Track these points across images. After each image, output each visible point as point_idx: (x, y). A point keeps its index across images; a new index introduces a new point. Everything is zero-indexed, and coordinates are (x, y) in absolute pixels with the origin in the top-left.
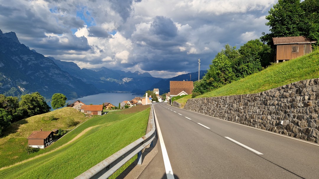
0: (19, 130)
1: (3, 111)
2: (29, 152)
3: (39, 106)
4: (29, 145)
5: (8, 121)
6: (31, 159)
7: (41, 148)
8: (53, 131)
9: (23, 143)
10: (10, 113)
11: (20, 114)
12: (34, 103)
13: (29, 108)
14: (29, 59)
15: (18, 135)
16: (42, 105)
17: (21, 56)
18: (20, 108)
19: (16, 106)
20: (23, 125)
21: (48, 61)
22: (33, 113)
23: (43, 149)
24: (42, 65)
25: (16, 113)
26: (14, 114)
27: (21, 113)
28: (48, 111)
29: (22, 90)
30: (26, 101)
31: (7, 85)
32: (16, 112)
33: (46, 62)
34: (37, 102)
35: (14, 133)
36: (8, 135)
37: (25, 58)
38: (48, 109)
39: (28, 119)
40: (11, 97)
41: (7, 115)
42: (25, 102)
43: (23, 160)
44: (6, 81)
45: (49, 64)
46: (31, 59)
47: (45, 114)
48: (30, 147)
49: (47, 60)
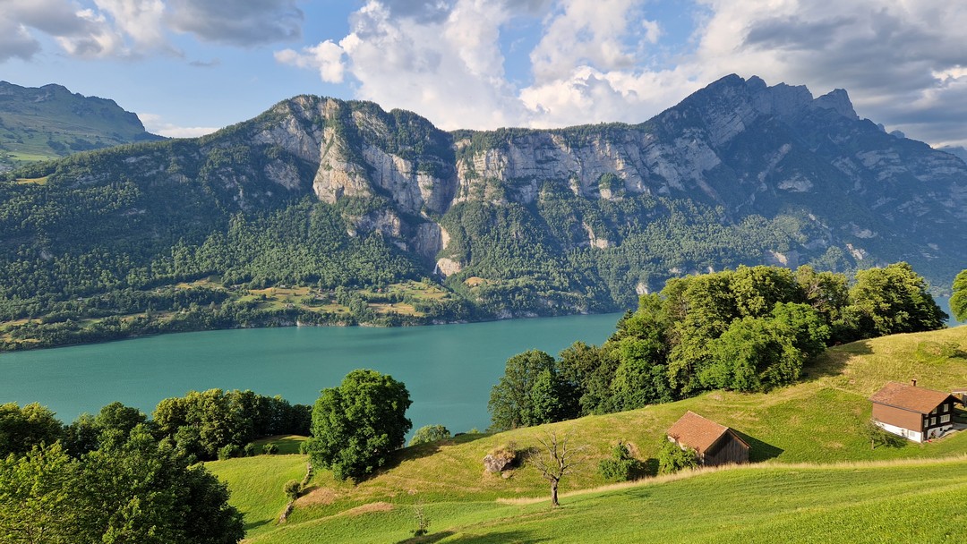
0: (847, 371)
1: (809, 310)
2: (876, 441)
3: (909, 306)
4: (876, 419)
5: (818, 340)
6: (880, 465)
7: (911, 438)
8: (954, 394)
9: (858, 411)
10: (824, 317)
11: (852, 324)
12: (893, 295)
13: (878, 311)
14: (882, 163)
15: (844, 385)
16: (919, 305)
17: (860, 156)
18: (851, 307)
19: (841, 301)
20: (859, 358)
21: (943, 162)
22: (888, 327)
23: (917, 444)
24: (922, 178)
25: (841, 322)
26: (834, 323)
27: (854, 322)
28: (937, 326)
29: (858, 254)
30: (870, 288)
31: (818, 241)
32: (839, 317)
33: (935, 166)
34: (904, 293)
35: (832, 374)
36: (817, 379)
37: (871, 159)
38: (938, 318)
39: (873, 342)
40: (828, 274)
41: (817, 323)
42: (866, 290)
43: (860, 460)
44: (816, 229)
45: (945, 170)
46: (887, 161)
47: (927, 332)
48: (878, 428)
49: (939, 158)
